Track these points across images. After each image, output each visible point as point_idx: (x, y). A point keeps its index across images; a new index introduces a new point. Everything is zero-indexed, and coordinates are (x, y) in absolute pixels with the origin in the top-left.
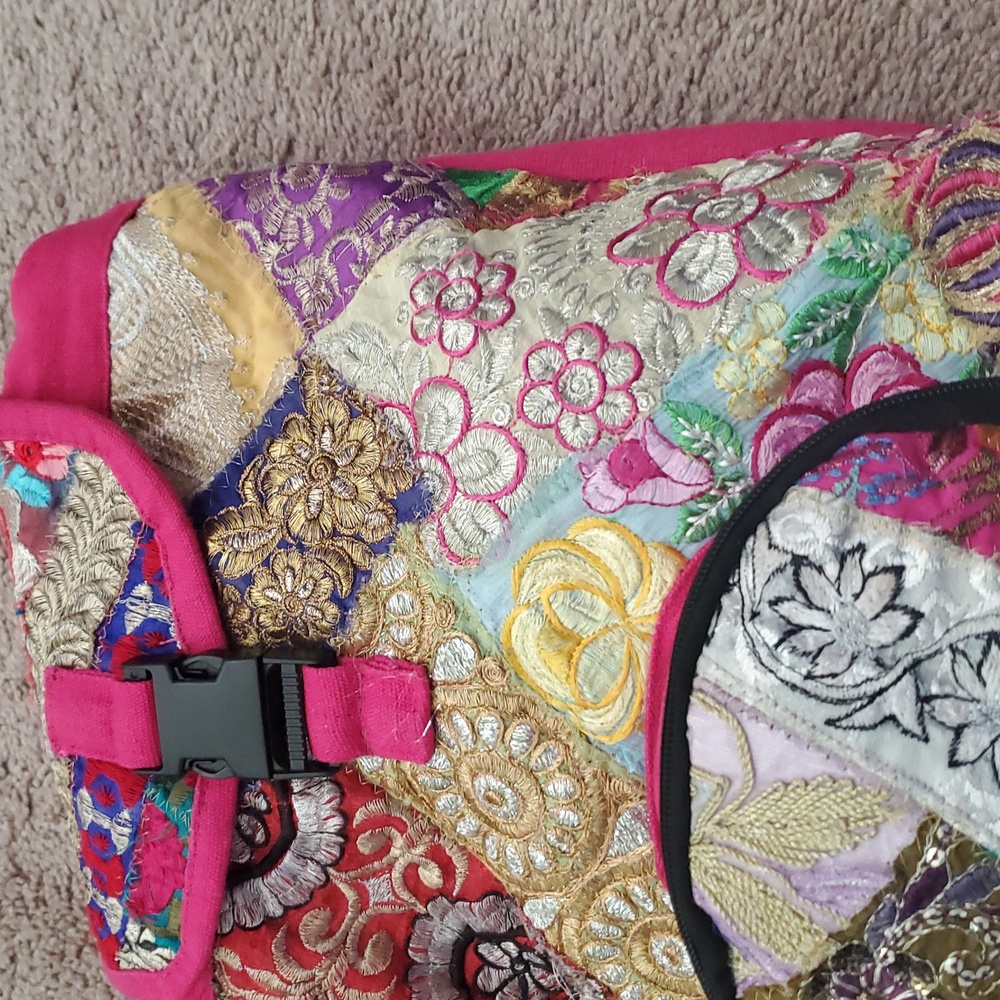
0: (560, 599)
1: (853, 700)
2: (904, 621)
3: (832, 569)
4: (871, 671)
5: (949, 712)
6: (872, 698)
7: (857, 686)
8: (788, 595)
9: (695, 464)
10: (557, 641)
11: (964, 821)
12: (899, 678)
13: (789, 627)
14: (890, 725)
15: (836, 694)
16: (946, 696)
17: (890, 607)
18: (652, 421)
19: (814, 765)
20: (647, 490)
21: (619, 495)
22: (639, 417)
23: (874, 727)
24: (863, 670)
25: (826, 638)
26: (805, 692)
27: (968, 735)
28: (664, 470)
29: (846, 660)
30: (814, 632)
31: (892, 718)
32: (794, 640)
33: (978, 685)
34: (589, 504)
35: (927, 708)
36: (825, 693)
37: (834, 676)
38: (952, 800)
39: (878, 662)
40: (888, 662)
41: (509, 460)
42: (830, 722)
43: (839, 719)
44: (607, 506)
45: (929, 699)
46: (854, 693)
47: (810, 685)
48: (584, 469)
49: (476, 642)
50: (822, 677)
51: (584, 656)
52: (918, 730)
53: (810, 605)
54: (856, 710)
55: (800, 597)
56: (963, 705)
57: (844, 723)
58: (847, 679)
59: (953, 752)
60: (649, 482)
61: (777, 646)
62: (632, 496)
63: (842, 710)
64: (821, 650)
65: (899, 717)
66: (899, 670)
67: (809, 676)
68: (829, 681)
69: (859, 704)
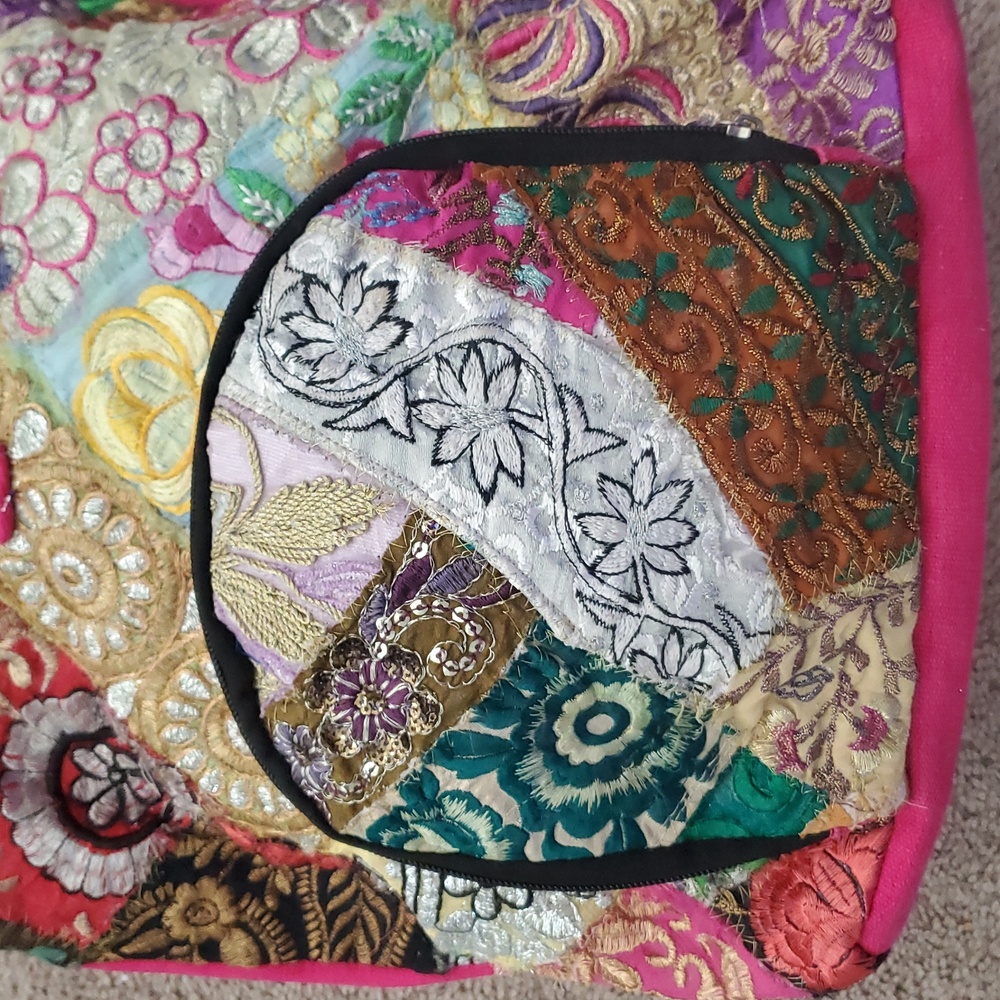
0: (130, 368)
1: (349, 403)
2: (396, 331)
3: (336, 286)
4: (365, 378)
5: (433, 415)
6: (366, 402)
7: (352, 390)
8: (297, 310)
9: (256, 232)
10: (126, 409)
11: (445, 515)
12: (390, 384)
13: (299, 341)
14: (382, 428)
15: (333, 398)
16: (432, 401)
17: (384, 318)
18: (215, 187)
19: (314, 467)
20: (210, 257)
21: (184, 260)
22: (203, 183)
23: (367, 428)
24: (360, 376)
25: (328, 348)
26: (307, 397)
27: (450, 435)
28: (228, 237)
29: (344, 367)
30: (319, 344)
31: (384, 421)
32: (300, 351)
33: (461, 391)
34: (156, 270)
35: (415, 411)
36: (324, 396)
37: (332, 381)
38: (435, 495)
39: (373, 369)
40: (381, 369)
41: (82, 226)
42: (327, 424)
43: (336, 421)
44: (173, 272)
45: (416, 403)
46: (349, 396)
47: (311, 391)
48: (151, 234)
49: (49, 413)
50: (322, 382)
51: (153, 427)
52: (405, 431)
53: (316, 319)
54: (350, 412)
55: (307, 312)
56: (447, 409)
57: (340, 425)
58: (344, 384)
59: (436, 451)
60: (213, 249)
61: (284, 357)
62: (198, 262)
63: (338, 413)
64: (322, 358)
65: (390, 420)
66: (390, 375)
67: (311, 383)
68: (328, 386)
69: (353, 406)
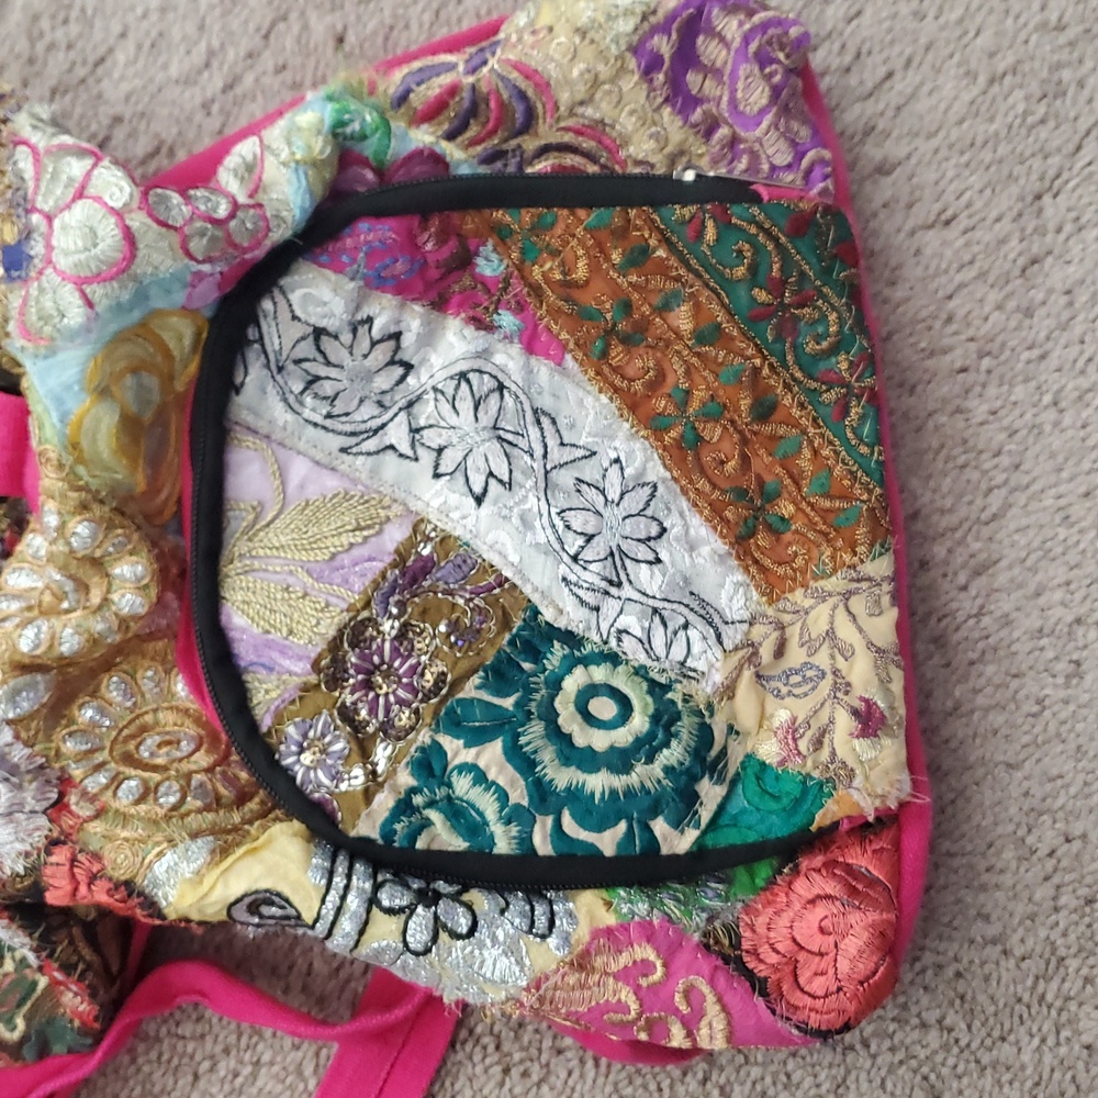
1: (362, 433)
2: (400, 371)
3: (346, 337)
4: (376, 411)
5: (432, 438)
6: (376, 432)
7: (364, 422)
8: (311, 357)
11: (445, 519)
12: (396, 415)
13: (311, 378)
14: (390, 452)
15: (348, 428)
16: (431, 426)
17: (392, 362)
19: (332, 483)
23: (378, 452)
24: (369, 410)
25: (340, 386)
26: (324, 428)
27: (447, 453)
29: (356, 402)
30: (330, 382)
31: (392, 447)
32: (316, 386)
33: (454, 416)
35: (417, 437)
36: (340, 427)
37: (347, 414)
38: (435, 503)
39: (380, 404)
40: (387, 404)
42: (343, 450)
43: (350, 447)
45: (418, 431)
46: (363, 427)
47: (328, 423)
50: (339, 416)
52: (410, 453)
53: (328, 363)
54: (364, 440)
55: (320, 358)
56: (444, 432)
57: (354, 450)
58: (357, 417)
59: (437, 466)
61: (302, 393)
63: (354, 440)
64: (338, 394)
65: (397, 446)
66: (395, 409)
67: (329, 416)
68: (344, 419)
69: (366, 435)
